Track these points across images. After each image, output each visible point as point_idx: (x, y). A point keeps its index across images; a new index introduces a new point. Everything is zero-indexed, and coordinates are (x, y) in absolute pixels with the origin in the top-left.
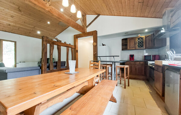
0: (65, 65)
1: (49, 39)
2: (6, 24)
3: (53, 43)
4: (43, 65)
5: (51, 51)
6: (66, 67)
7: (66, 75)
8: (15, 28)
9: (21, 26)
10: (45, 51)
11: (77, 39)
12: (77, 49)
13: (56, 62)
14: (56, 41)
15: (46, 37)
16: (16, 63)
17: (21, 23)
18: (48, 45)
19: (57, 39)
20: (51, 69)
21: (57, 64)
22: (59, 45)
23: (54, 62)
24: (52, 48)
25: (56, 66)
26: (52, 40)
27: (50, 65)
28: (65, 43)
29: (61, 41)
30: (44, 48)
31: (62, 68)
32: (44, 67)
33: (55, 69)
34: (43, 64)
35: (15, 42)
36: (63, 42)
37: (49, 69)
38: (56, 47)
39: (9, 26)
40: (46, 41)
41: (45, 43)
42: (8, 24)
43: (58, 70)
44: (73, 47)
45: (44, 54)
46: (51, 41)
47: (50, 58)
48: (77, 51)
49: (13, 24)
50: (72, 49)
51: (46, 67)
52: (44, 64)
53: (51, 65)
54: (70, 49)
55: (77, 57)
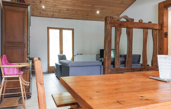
0: (139, 61)
1: (114, 19)
2: (65, 9)
3: (120, 25)
4: (106, 60)
5: (118, 39)
6: (142, 65)
7: (153, 81)
8: (73, 12)
9: (79, 8)
10: (109, 39)
11: (165, 11)
12: (165, 31)
13: (125, 56)
14: (125, 20)
15: (111, 17)
16: (73, 56)
17: (79, 4)
18: (113, 29)
19: (126, 17)
20: (117, 66)
21: (125, 59)
22: (129, 26)
23: (121, 56)
24: (118, 33)
25: (124, 63)
26: (119, 20)
27: (115, 61)
28: (141, 22)
29: (133, 20)
30: (108, 35)
31: (134, 66)
32: (107, 62)
33: (122, 67)
34: (106, 58)
35: (73, 30)
36: (136, 20)
37: (114, 67)
38: (124, 30)
39: (68, 11)
40: (111, 23)
41: (109, 26)
42: (67, 9)
43: (127, 69)
44: (157, 27)
45: (107, 43)
46: (118, 22)
47: (116, 49)
48: (166, 35)
49: (71, 8)
50: (155, 32)
51: (110, 63)
52: (108, 57)
53: (117, 60)
54: (150, 32)
55: (165, 46)
